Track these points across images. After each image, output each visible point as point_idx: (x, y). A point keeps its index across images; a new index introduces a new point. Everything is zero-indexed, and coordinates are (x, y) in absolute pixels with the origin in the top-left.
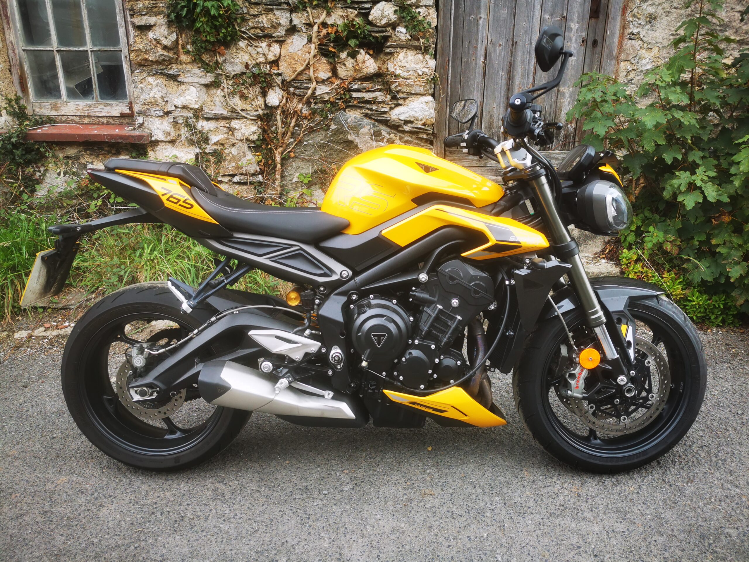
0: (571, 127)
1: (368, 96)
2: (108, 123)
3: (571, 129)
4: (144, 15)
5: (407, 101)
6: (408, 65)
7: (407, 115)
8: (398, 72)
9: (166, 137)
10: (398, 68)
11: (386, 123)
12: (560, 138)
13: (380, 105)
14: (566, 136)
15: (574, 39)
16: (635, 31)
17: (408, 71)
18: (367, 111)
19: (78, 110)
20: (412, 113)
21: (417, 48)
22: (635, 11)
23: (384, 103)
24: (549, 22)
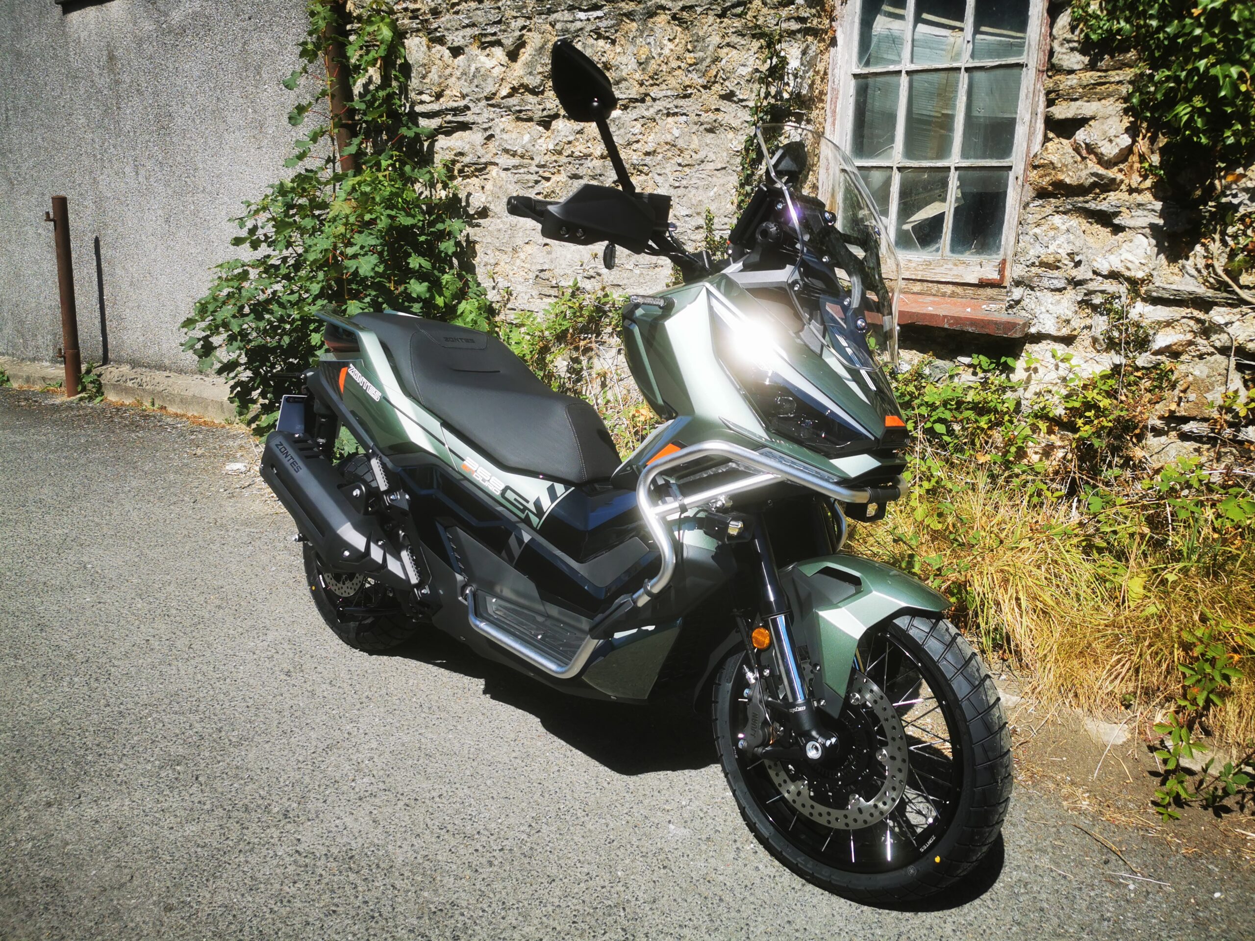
2: (953, 295)
4: (1076, 100)
9: (1059, 330)
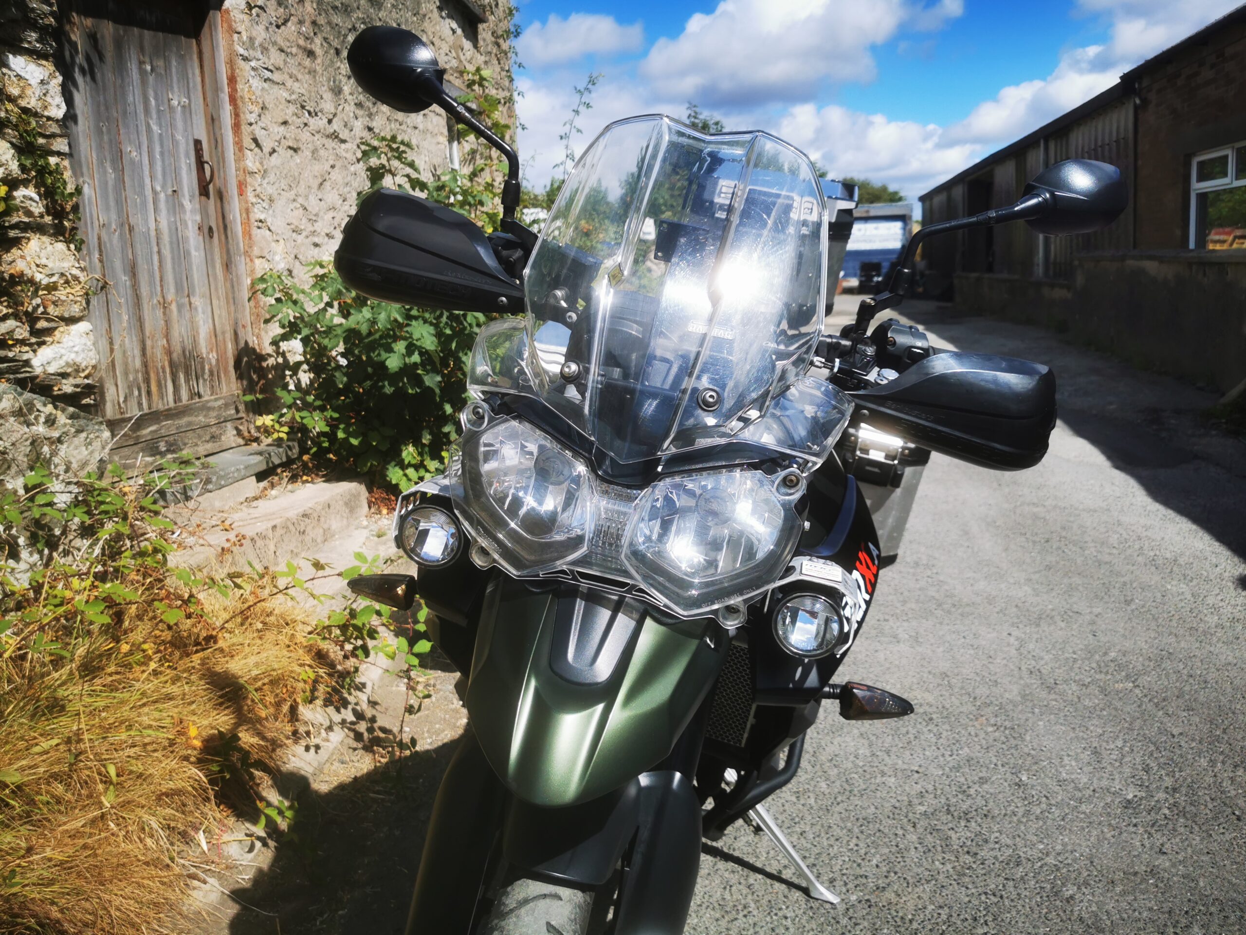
0: (213, 357)
3: (214, 362)
5: (56, 333)
6: (50, 265)
7: (62, 363)
8: (38, 277)
10: (34, 267)
12: (206, 376)
13: (17, 349)
14: (211, 373)
15: (190, 223)
16: (262, 217)
17: (53, 275)
20: (71, 357)
21: (58, 232)
22: (259, 189)
23: (23, 342)
24: (162, 196)
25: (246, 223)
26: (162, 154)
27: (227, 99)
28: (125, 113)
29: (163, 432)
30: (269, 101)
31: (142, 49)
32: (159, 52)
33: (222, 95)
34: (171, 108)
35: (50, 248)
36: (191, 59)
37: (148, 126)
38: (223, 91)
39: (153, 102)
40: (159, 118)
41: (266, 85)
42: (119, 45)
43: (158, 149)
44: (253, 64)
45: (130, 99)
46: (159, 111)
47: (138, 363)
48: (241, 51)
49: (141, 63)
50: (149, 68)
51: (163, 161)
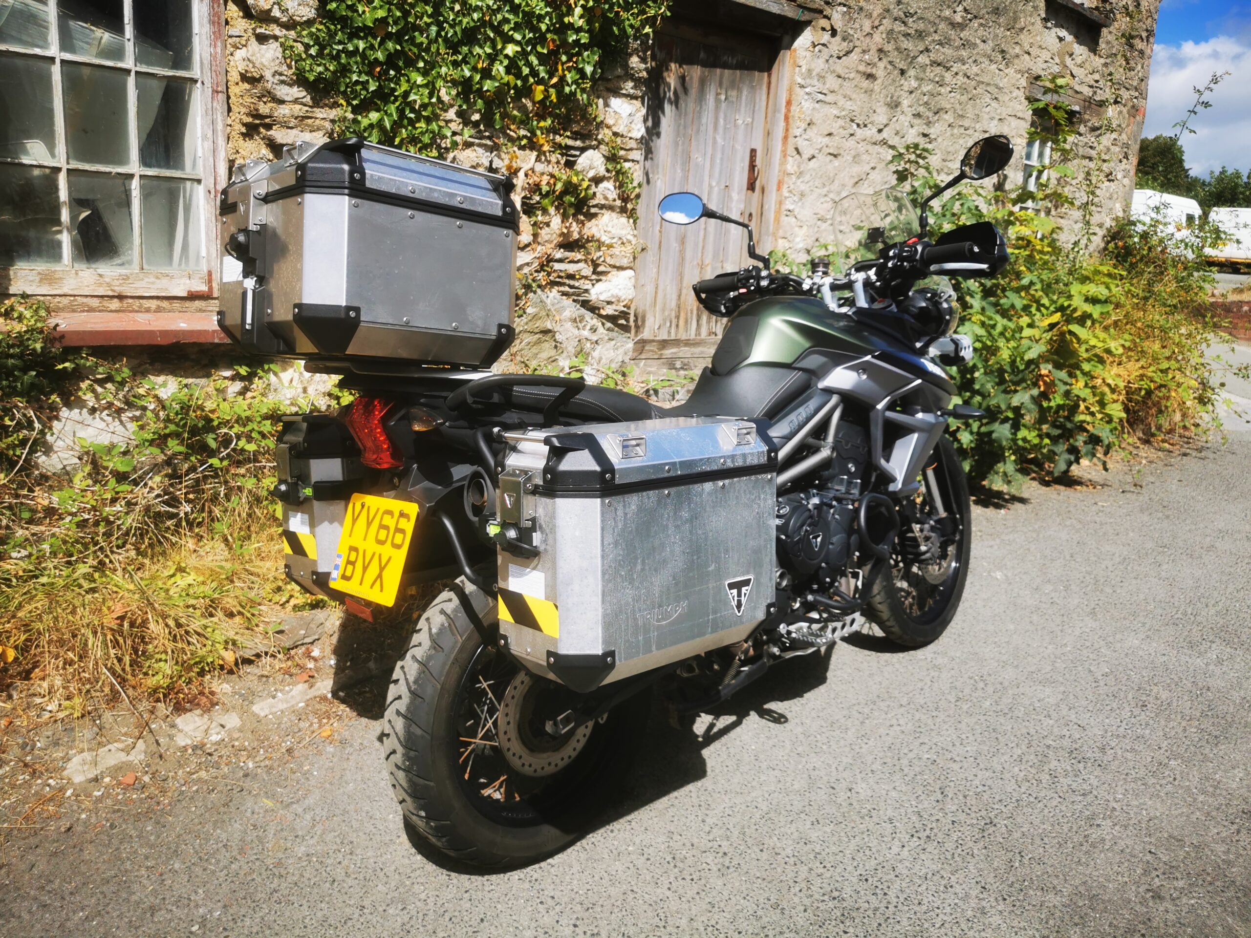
1: (571, 268)
2: (159, 310)
5: (610, 275)
6: (613, 231)
7: (609, 294)
8: (603, 239)
10: (602, 232)
11: (585, 304)
13: (582, 281)
17: (614, 238)
18: (567, 289)
19: (100, 285)
20: (615, 292)
21: (623, 210)
22: (792, 187)
23: (586, 278)
24: (716, 189)
25: (778, 212)
26: (722, 159)
27: (783, 117)
28: (698, 131)
29: (681, 355)
30: (817, 118)
31: (721, 84)
32: (733, 85)
33: (778, 115)
34: (735, 125)
35: (616, 221)
36: (761, 89)
37: (714, 139)
38: (779, 111)
39: (721, 121)
40: (725, 133)
41: (817, 106)
42: (703, 82)
43: (719, 156)
44: (807, 90)
45: (704, 121)
46: (725, 128)
47: (673, 304)
48: (799, 80)
49: (718, 94)
50: (723, 97)
51: (722, 164)
